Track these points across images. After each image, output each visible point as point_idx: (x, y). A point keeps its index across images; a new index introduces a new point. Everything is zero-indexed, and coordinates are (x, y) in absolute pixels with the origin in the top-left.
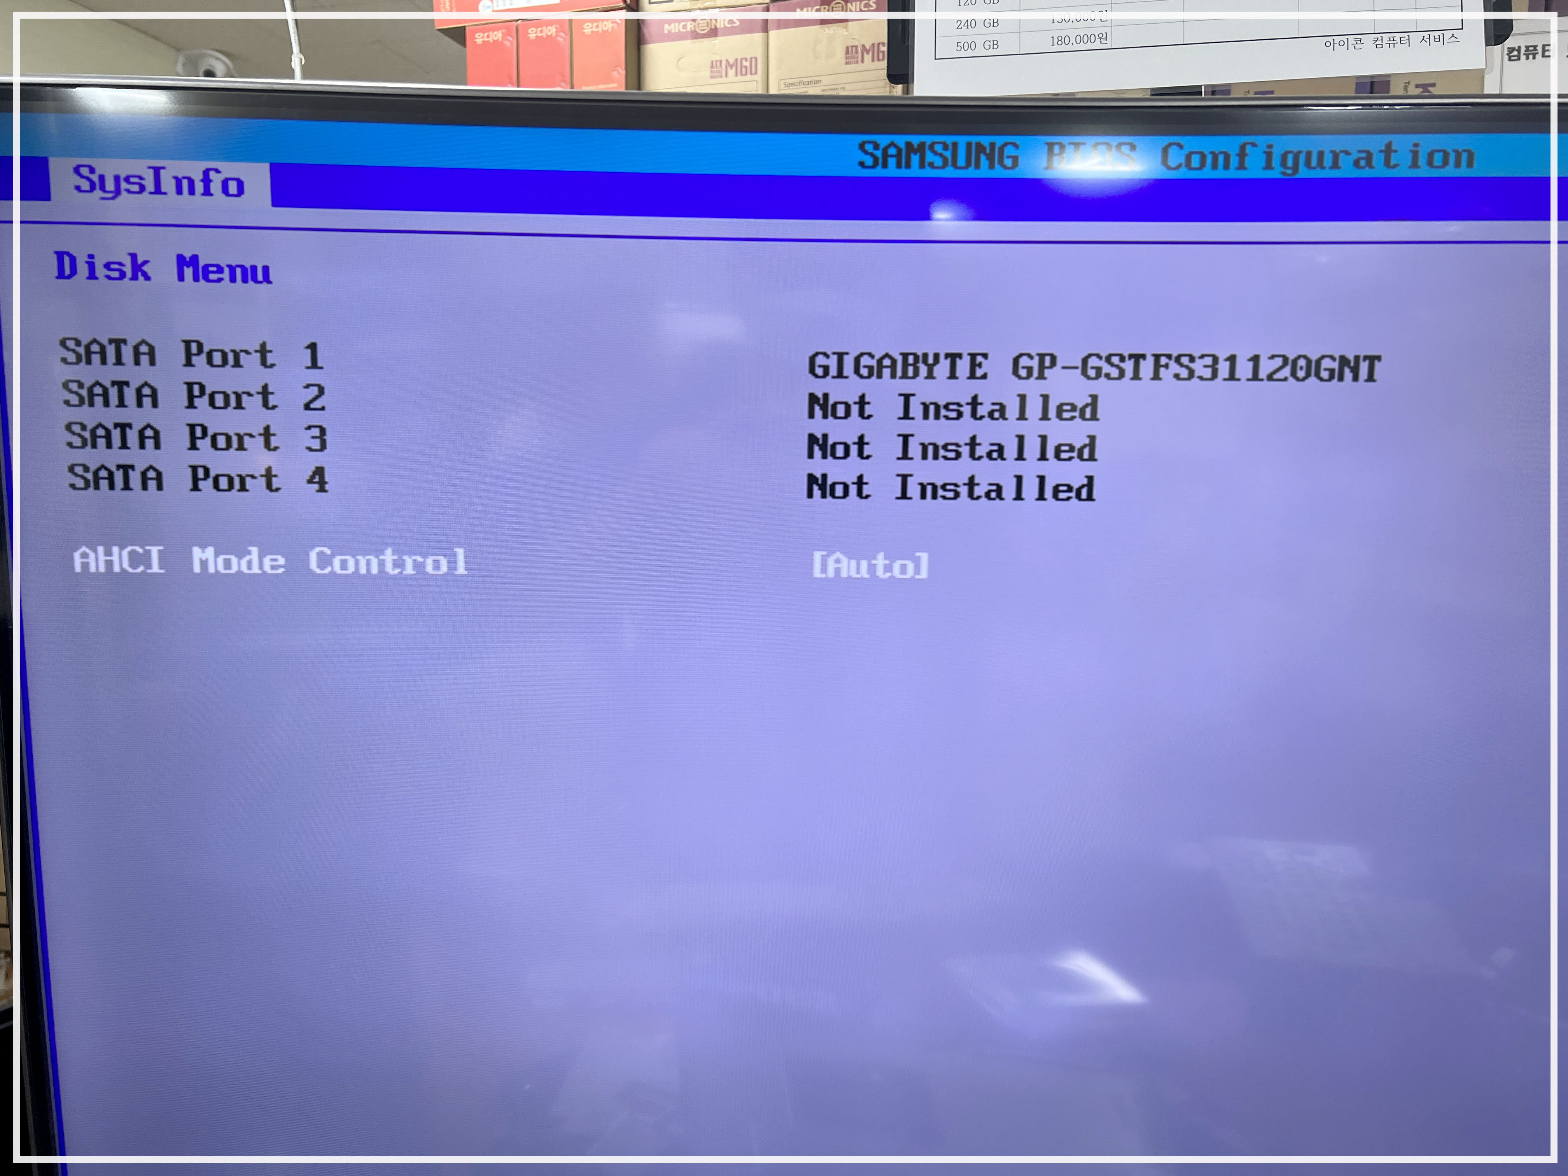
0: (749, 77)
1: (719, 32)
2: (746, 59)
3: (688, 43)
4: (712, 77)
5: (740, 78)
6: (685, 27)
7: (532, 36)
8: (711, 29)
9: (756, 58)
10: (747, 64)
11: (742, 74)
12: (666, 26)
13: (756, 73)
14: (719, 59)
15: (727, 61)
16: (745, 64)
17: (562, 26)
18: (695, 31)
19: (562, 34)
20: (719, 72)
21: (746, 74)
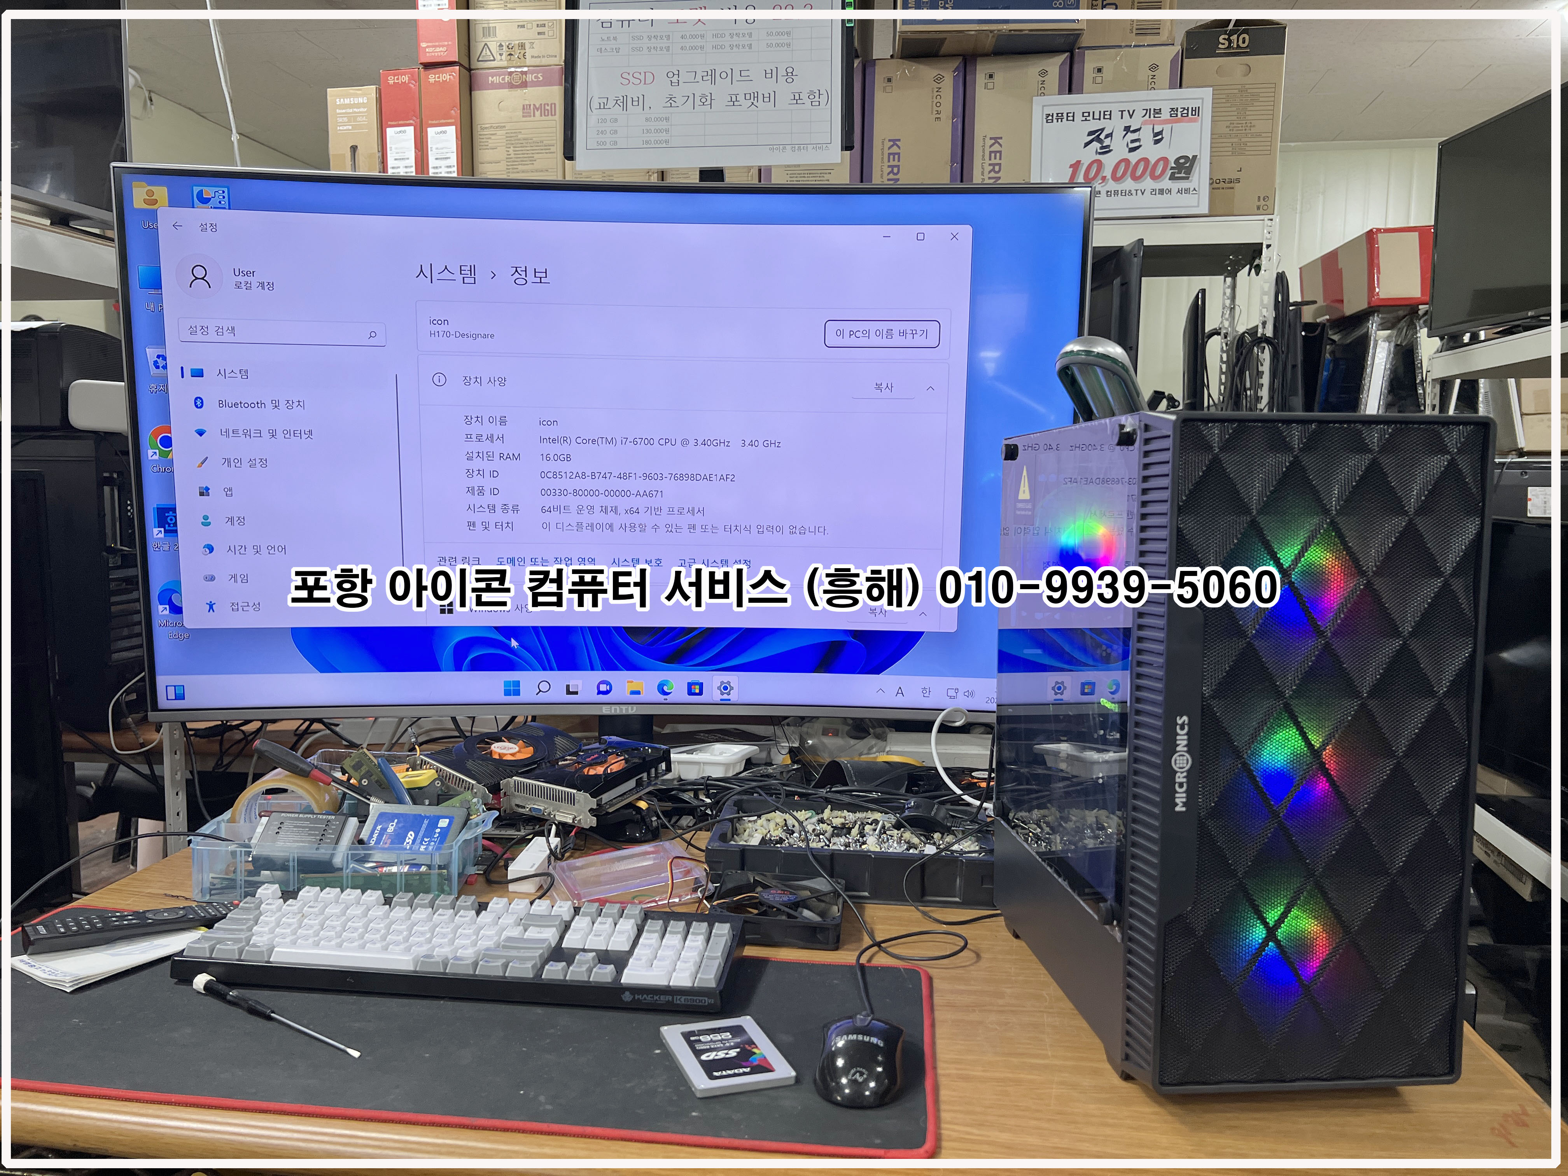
0: (550, 117)
1: (528, 84)
2: (548, 105)
3: (505, 92)
4: (523, 116)
5: (543, 118)
6: (503, 79)
7: (391, 82)
8: (522, 82)
9: (555, 104)
10: (549, 108)
11: (545, 115)
12: (490, 78)
13: (555, 115)
14: (527, 102)
15: (534, 105)
16: (547, 107)
17: (412, 75)
18: (511, 83)
19: (413, 82)
20: (528, 113)
21: (548, 115)
